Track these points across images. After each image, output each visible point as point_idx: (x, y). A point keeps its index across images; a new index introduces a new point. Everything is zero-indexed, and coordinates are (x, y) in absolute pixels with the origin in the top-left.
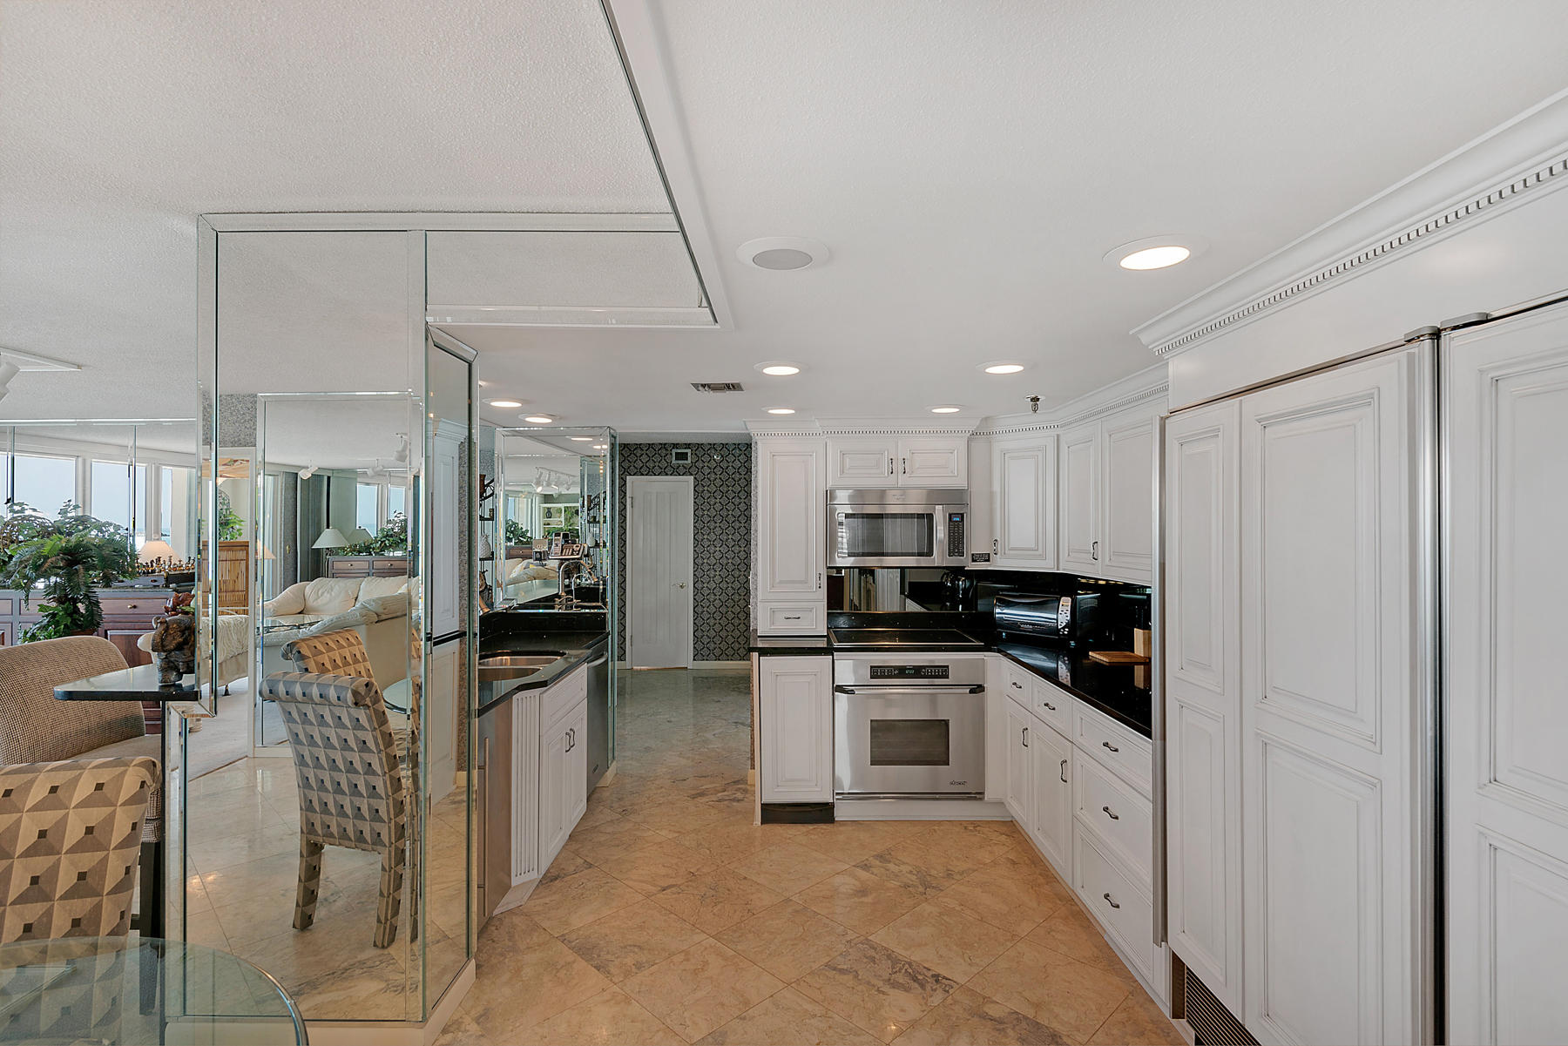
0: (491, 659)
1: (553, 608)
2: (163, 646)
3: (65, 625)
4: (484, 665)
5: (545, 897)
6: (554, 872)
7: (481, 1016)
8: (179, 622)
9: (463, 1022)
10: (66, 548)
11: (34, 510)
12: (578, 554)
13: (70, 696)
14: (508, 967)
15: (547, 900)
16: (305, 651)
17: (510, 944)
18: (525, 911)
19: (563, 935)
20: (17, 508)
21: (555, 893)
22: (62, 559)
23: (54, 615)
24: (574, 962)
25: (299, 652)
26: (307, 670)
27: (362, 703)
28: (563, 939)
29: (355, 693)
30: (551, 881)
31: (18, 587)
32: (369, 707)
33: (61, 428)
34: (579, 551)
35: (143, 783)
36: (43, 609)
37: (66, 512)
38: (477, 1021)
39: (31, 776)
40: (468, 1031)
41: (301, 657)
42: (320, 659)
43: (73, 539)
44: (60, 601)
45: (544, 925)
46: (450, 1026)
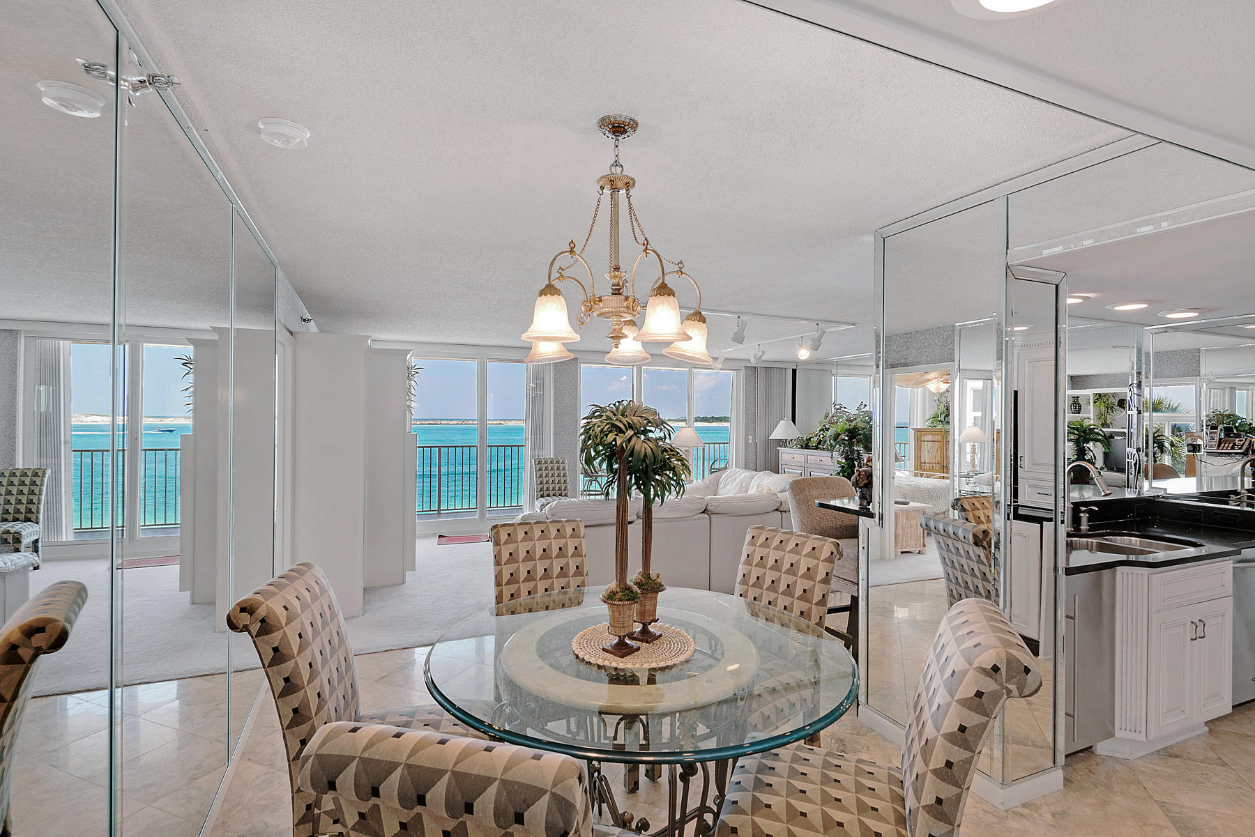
0: (1118, 537)
1: (1228, 504)
2: (857, 484)
3: (848, 473)
4: (1111, 541)
5: (1157, 764)
6: (1176, 751)
7: (1058, 814)
8: (865, 471)
9: (1041, 809)
10: (849, 429)
11: (845, 408)
12: (1239, 449)
13: (822, 505)
14: (1097, 795)
15: (1157, 768)
16: (967, 506)
17: (1105, 781)
18: (1131, 765)
19: (1163, 802)
20: (838, 407)
21: (1169, 767)
22: (847, 436)
23: (843, 467)
24: (1166, 828)
25: (962, 506)
26: (967, 519)
27: (980, 543)
28: (1162, 805)
29: (975, 536)
30: (1170, 756)
31: (828, 450)
32: (986, 549)
33: (859, 359)
34: (1242, 446)
35: (832, 553)
36: (839, 462)
37: (860, 409)
38: (1054, 815)
39: (790, 536)
40: (1043, 817)
41: (964, 510)
42: (976, 513)
43: (853, 423)
44: (846, 458)
45: (1145, 784)
46: (1030, 805)
